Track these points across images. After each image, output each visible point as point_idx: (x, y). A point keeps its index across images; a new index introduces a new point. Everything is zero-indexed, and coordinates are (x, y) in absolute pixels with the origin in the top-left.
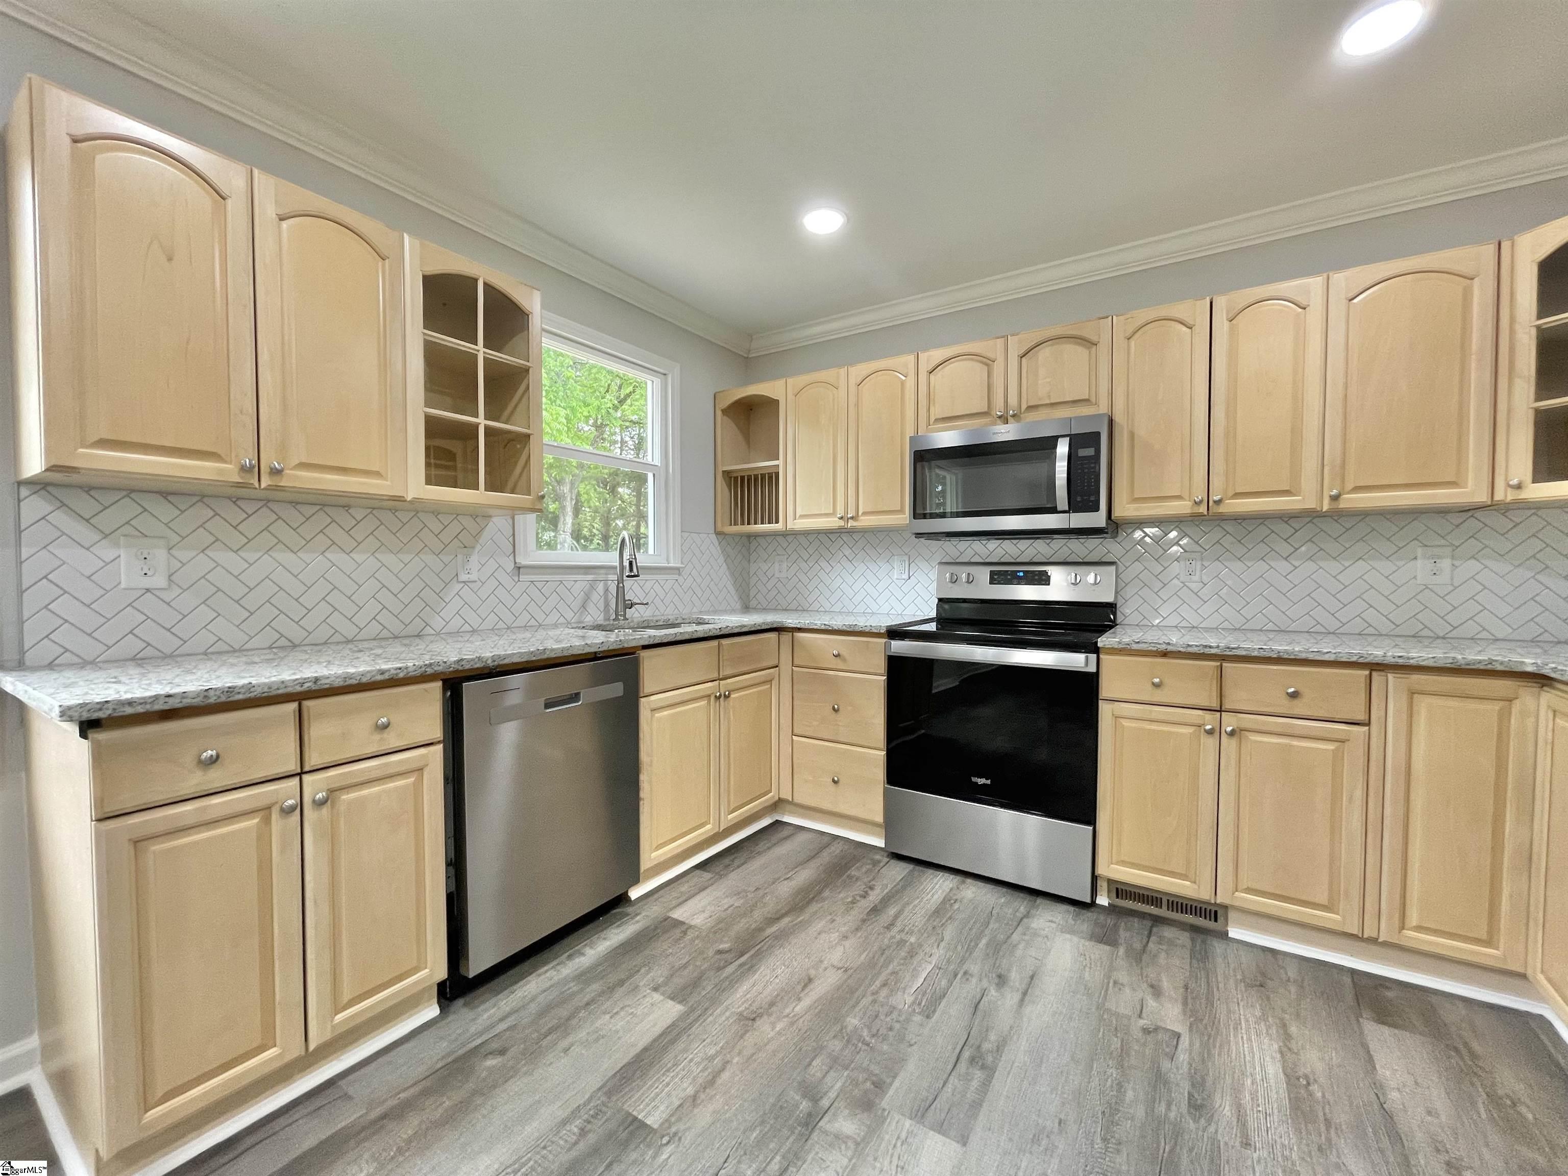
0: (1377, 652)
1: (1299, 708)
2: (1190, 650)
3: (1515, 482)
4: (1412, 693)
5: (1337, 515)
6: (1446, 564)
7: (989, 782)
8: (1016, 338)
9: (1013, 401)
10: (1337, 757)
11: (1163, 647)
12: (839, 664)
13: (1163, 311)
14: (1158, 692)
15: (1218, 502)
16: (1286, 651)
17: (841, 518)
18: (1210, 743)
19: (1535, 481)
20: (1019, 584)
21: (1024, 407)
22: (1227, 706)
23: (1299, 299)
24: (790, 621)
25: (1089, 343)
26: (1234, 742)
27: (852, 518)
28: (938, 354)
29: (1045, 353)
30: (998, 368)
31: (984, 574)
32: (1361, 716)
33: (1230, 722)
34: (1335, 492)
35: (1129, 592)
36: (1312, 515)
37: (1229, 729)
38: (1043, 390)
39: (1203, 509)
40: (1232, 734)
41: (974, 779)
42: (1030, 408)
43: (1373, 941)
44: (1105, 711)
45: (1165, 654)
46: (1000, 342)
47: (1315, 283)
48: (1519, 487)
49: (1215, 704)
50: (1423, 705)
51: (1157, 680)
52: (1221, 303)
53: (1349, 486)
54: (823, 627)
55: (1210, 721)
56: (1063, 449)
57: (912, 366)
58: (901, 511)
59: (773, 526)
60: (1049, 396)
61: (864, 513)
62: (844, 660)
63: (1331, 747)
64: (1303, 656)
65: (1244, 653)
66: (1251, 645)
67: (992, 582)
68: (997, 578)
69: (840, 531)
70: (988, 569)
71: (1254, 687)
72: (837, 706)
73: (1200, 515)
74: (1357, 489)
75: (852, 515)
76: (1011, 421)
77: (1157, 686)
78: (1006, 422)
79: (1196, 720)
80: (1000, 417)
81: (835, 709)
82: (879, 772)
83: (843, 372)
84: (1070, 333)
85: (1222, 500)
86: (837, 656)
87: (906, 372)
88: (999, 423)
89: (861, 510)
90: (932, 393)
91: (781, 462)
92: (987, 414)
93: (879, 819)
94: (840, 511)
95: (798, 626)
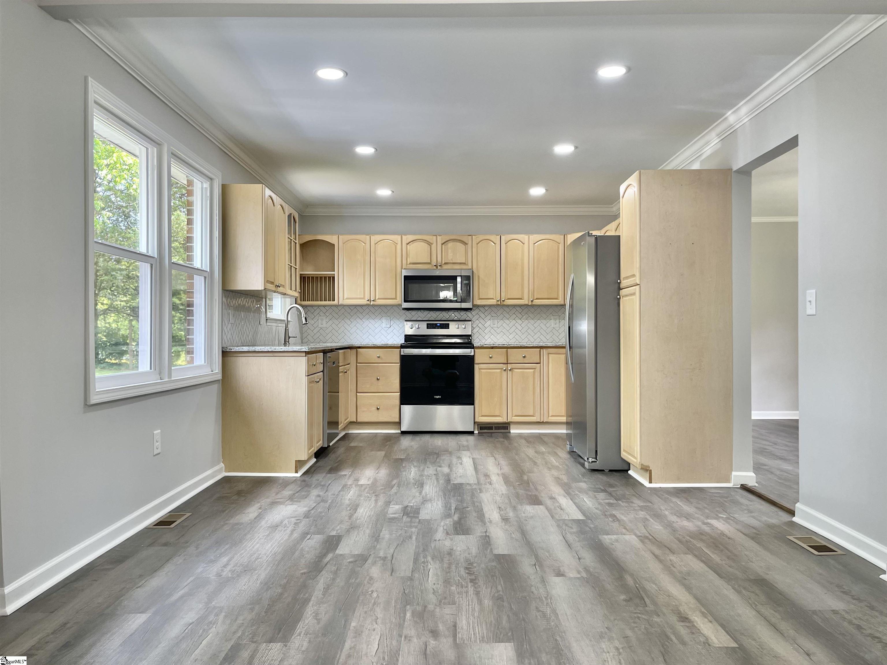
0: (541, 344)
1: (526, 360)
2: (499, 346)
4: (549, 354)
5: (533, 306)
6: (558, 321)
7: (440, 397)
8: (440, 237)
9: (439, 259)
10: (534, 372)
11: (492, 345)
12: (379, 361)
13: (488, 237)
14: (491, 359)
15: (504, 301)
16: (522, 345)
17: (368, 300)
18: (505, 373)
20: (438, 328)
21: (443, 263)
22: (509, 362)
23: (522, 241)
24: (357, 344)
25: (465, 244)
26: (511, 372)
27: (373, 301)
28: (411, 238)
29: (450, 244)
30: (434, 246)
31: (424, 325)
32: (539, 361)
33: (509, 367)
34: (532, 299)
35: (475, 331)
36: (527, 306)
37: (510, 369)
38: (450, 257)
39: (499, 303)
40: (510, 370)
41: (435, 397)
42: (446, 263)
43: (543, 422)
44: (476, 367)
45: (492, 348)
46: (435, 237)
47: (526, 237)
49: (506, 362)
50: (551, 357)
51: (491, 356)
52: (503, 238)
53: (535, 298)
54: (373, 346)
55: (504, 367)
56: (459, 279)
57: (400, 240)
58: (396, 298)
59: (331, 303)
60: (452, 260)
61: (379, 299)
62: (382, 359)
63: (532, 371)
64: (526, 346)
65: (513, 346)
66: (514, 343)
67: (427, 328)
68: (429, 326)
70: (426, 323)
71: (515, 355)
72: (378, 378)
73: (499, 305)
74: (537, 299)
75: (373, 299)
76: (439, 267)
77: (491, 357)
78: (437, 268)
79: (501, 367)
80: (435, 266)
81: (378, 379)
82: (397, 401)
83: (368, 237)
84: (458, 239)
85: (504, 300)
86: (379, 357)
87: (396, 242)
88: (435, 268)
89: (377, 298)
90: (408, 252)
91: (336, 273)
92: (430, 263)
93: (397, 420)
94: (367, 297)
95: (359, 346)
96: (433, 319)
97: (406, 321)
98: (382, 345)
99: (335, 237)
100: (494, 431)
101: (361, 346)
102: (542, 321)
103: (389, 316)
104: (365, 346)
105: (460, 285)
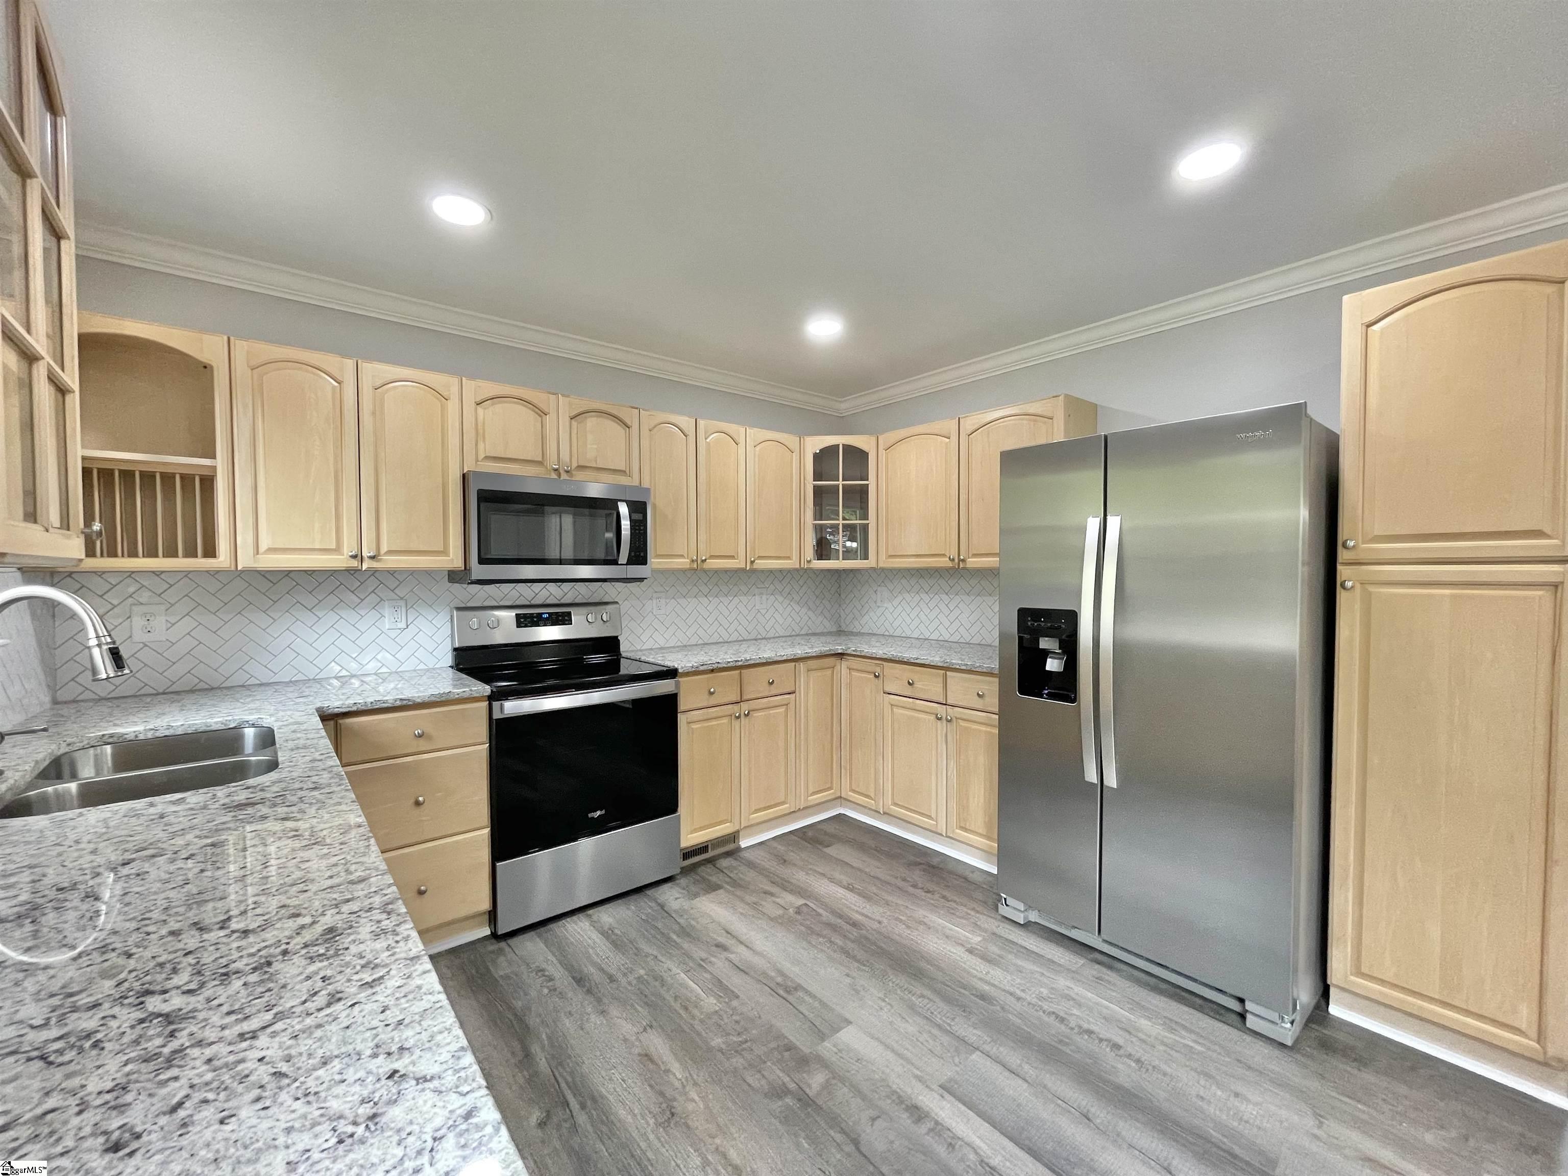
0: (797, 652)
1: (774, 690)
2: (728, 665)
3: (808, 559)
4: (808, 671)
5: (753, 571)
7: (603, 812)
8: (566, 400)
9: (565, 456)
10: (785, 712)
11: (715, 666)
12: (423, 745)
13: (672, 418)
14: (713, 697)
17: (354, 557)
18: (736, 723)
19: (815, 559)
20: (545, 625)
21: (575, 465)
22: (744, 698)
23: (733, 437)
25: (625, 425)
26: (747, 719)
27: (372, 558)
28: (489, 388)
29: (591, 422)
30: (550, 420)
31: (509, 618)
32: (793, 688)
33: (745, 707)
34: (752, 559)
35: (627, 628)
37: (746, 712)
38: (591, 453)
39: (696, 566)
40: (747, 715)
41: (591, 815)
42: (580, 467)
43: (799, 808)
44: (682, 719)
45: (715, 670)
46: (552, 397)
47: (741, 430)
48: (809, 562)
49: (738, 699)
50: (813, 674)
51: (711, 689)
52: (701, 424)
53: (757, 556)
54: (398, 703)
55: (736, 710)
57: (455, 389)
58: (445, 552)
59: (209, 563)
60: (596, 461)
61: (390, 552)
62: (430, 738)
63: (782, 710)
64: (775, 659)
65: (752, 662)
66: (754, 656)
67: (519, 625)
68: (524, 621)
69: (351, 572)
70: (512, 614)
72: (421, 799)
73: (692, 569)
74: (760, 558)
75: (372, 554)
76: (564, 476)
77: (711, 694)
78: (559, 475)
80: (556, 470)
81: (418, 804)
82: (484, 854)
83: (350, 364)
84: (610, 411)
85: (705, 560)
86: (420, 736)
87: (444, 394)
88: (554, 476)
89: (384, 548)
90: (480, 427)
91: (220, 463)
92: (540, 463)
93: (486, 905)
94: (349, 547)
95: (347, 710)
96: (528, 603)
97: (459, 609)
98: (433, 699)
99: (218, 343)
100: (710, 854)
101: (355, 708)
103: (402, 599)
104: (369, 707)
105: (629, 523)
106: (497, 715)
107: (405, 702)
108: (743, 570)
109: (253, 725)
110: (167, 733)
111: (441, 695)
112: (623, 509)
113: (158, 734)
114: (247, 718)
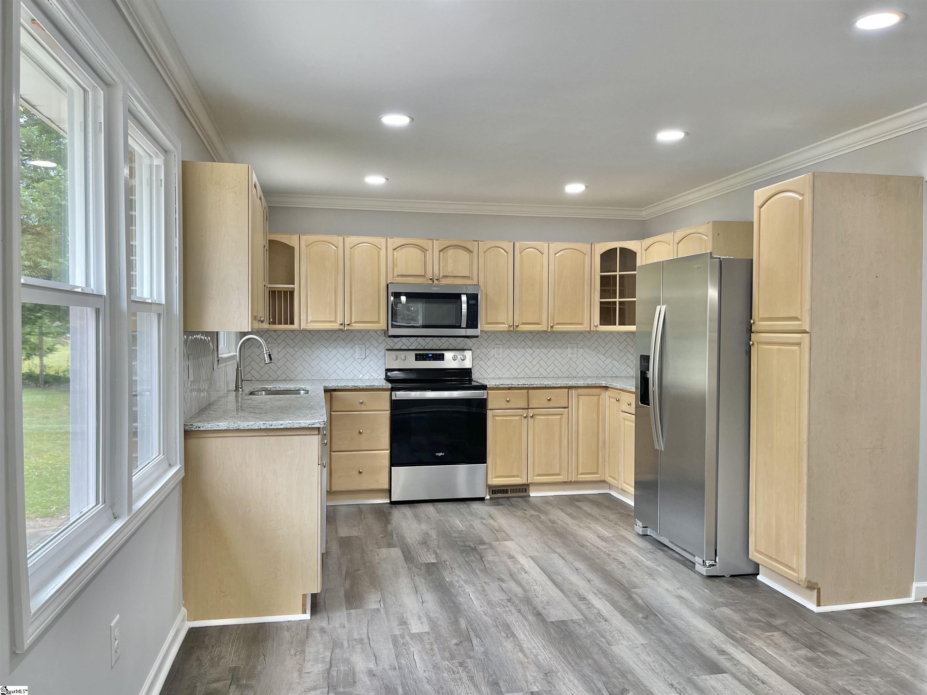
0: (571, 383)
1: (551, 404)
2: (519, 386)
3: (596, 325)
4: (578, 395)
5: (552, 333)
6: (575, 350)
7: (443, 454)
8: (438, 242)
9: (436, 271)
10: (561, 419)
11: (510, 386)
12: (363, 408)
13: (499, 244)
14: (508, 404)
16: (547, 384)
17: (341, 324)
18: (525, 421)
19: (600, 325)
20: (430, 360)
21: (441, 275)
22: (530, 406)
23: (540, 250)
25: (470, 251)
26: (532, 420)
27: (348, 325)
28: (399, 241)
29: (451, 252)
30: (429, 255)
31: (412, 354)
32: (566, 405)
33: (531, 412)
34: (552, 325)
37: (531, 415)
38: (450, 269)
39: (512, 329)
40: (532, 417)
41: (437, 454)
42: (444, 277)
43: (571, 482)
44: (489, 414)
45: (510, 389)
46: (430, 242)
47: (546, 245)
48: (597, 326)
49: (526, 407)
50: (582, 399)
51: (508, 399)
52: (517, 245)
53: (555, 323)
54: (353, 388)
55: (525, 414)
57: (384, 244)
58: (378, 322)
59: (291, 327)
60: (453, 273)
61: (355, 322)
62: (366, 405)
63: (558, 417)
64: (552, 386)
65: (535, 386)
66: (537, 383)
67: (416, 359)
68: (418, 358)
69: (341, 331)
70: (414, 353)
71: (538, 399)
72: (361, 431)
73: (511, 331)
74: (558, 324)
75: (348, 323)
76: (436, 282)
77: (508, 401)
78: (433, 282)
79: (521, 414)
80: (431, 279)
81: (360, 433)
82: (386, 462)
83: (341, 239)
84: (461, 244)
85: (518, 326)
86: (362, 403)
87: (380, 247)
88: (430, 282)
89: (353, 321)
90: (395, 261)
91: (296, 286)
92: (424, 276)
93: (386, 486)
94: (340, 320)
95: (335, 388)
96: (423, 348)
97: (388, 350)
98: (367, 387)
99: (295, 238)
100: (509, 495)
101: (337, 388)
102: (557, 350)
103: (364, 344)
104: (342, 388)
105: (466, 305)
106: (393, 398)
107: (356, 388)
108: (545, 332)
109: (303, 390)
110: (279, 389)
111: (370, 386)
112: (464, 298)
113: (276, 389)
114: (302, 387)
